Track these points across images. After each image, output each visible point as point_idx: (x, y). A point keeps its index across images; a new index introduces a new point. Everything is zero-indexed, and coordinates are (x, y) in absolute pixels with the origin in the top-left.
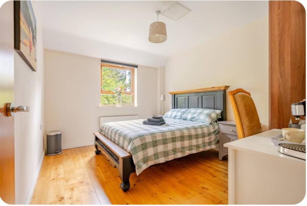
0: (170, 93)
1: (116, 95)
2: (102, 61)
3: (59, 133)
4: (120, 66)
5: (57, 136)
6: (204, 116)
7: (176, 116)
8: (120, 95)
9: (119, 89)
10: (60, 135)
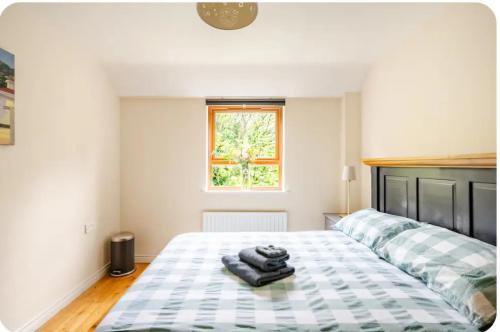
0: (367, 163)
1: (240, 166)
2: (209, 102)
3: (128, 238)
4: (244, 106)
5: (124, 243)
6: (457, 277)
7: (362, 235)
8: (247, 167)
9: (245, 156)
10: (132, 241)
